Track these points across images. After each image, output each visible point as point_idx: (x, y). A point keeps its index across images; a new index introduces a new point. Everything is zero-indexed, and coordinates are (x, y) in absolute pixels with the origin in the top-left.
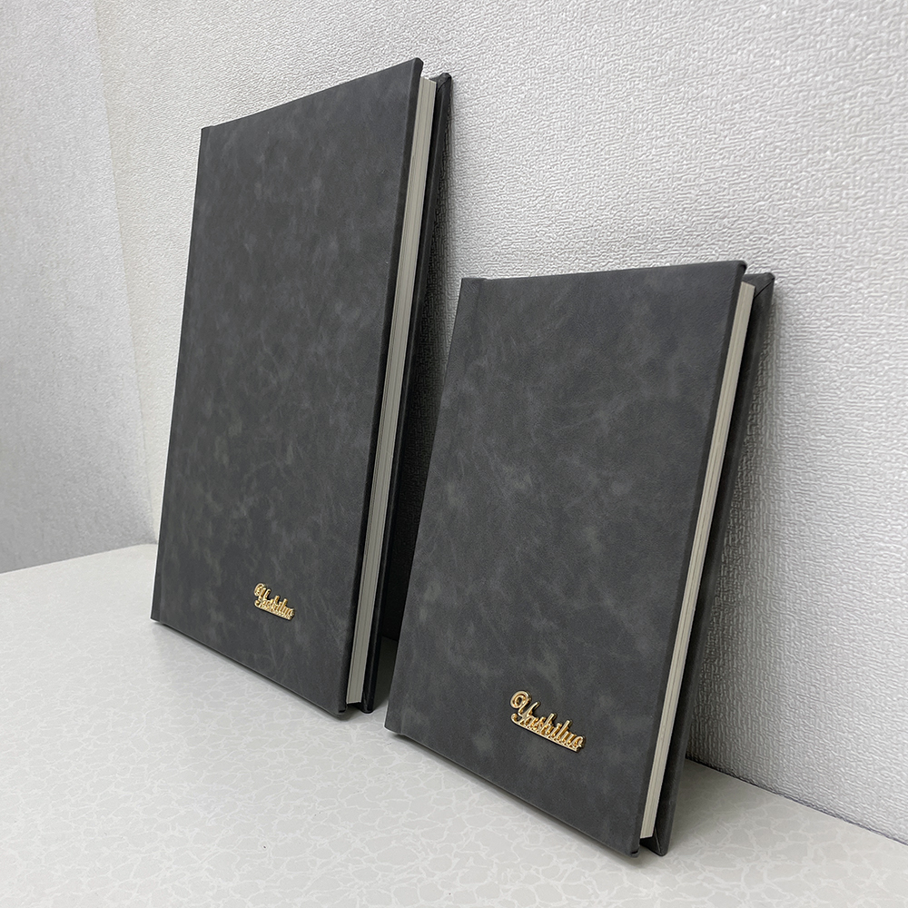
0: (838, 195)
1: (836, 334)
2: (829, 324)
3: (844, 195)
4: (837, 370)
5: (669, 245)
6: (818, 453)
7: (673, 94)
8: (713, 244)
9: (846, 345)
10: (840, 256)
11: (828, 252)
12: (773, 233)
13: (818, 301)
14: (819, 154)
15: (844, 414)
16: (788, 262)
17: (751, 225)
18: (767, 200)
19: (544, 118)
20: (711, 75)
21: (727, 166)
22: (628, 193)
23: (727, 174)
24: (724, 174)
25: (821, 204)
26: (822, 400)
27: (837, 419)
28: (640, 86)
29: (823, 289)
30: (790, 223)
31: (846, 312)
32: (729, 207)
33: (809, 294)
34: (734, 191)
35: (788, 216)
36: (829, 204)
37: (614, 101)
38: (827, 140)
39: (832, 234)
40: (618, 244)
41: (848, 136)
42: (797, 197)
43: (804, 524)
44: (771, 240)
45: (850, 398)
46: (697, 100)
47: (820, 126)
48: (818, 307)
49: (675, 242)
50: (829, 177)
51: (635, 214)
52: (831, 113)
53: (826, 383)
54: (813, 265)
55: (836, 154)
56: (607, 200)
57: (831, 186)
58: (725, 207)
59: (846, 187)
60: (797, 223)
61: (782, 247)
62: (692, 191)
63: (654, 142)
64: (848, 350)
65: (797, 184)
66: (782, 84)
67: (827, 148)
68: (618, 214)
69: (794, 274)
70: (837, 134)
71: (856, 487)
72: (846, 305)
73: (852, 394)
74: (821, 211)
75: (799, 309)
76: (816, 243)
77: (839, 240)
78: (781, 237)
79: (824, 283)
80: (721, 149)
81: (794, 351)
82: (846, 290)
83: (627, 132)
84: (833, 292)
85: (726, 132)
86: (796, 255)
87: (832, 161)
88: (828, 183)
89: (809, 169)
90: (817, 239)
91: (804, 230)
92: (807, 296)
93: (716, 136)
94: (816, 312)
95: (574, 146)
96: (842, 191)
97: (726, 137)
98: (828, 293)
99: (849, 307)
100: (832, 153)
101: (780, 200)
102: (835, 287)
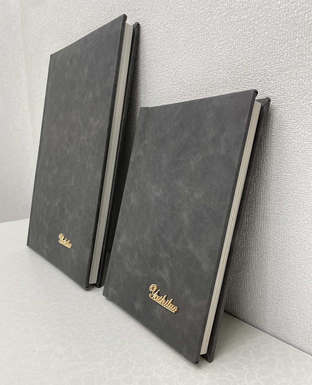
0: (301, 59)
1: (298, 126)
2: (295, 121)
3: (304, 59)
4: (298, 143)
5: (225, 89)
6: (288, 182)
7: (228, 20)
8: (244, 87)
9: (303, 131)
10: (301, 89)
11: (295, 87)
12: (270, 80)
13: (290, 111)
14: (293, 40)
15: (300, 163)
16: (277, 93)
17: (261, 77)
18: (268, 65)
19: (175, 38)
20: (245, 9)
21: (251, 50)
22: (208, 67)
23: (251, 54)
24: (250, 54)
25: (293, 64)
26: (290, 157)
27: (297, 166)
28: (214, 18)
29: (293, 105)
30: (278, 75)
31: (303, 115)
32: (251, 69)
33: (286, 108)
34: (254, 62)
35: (278, 71)
36: (297, 64)
37: (204, 26)
38: (296, 34)
39: (298, 78)
40: (204, 90)
41: (306, 31)
42: (282, 62)
43: (280, 214)
44: (270, 83)
45: (303, 156)
46: (239, 21)
47: (294, 27)
48: (290, 113)
49: (228, 88)
50: (297, 51)
51: (211, 76)
52: (298, 20)
53: (292, 149)
54: (289, 94)
55: (301, 40)
56: (200, 71)
57: (298, 55)
58: (250, 70)
59: (305, 55)
60: (282, 74)
61: (274, 86)
62: (236, 64)
63: (220, 43)
64: (304, 133)
65: (282, 55)
66: (276, 9)
67: (297, 37)
68: (204, 77)
69: (280, 99)
70: (301, 30)
71: (304, 197)
72: (303, 112)
73: (304, 154)
74: (293, 67)
75: (281, 115)
76: (290, 83)
77: (302, 81)
78: (274, 82)
79: (293, 102)
80: (248, 43)
81: (278, 135)
82: (303, 105)
83: (209, 39)
84: (297, 106)
85: (251, 35)
86: (281, 90)
87: (299, 43)
88: (297, 54)
89: (288, 48)
90: (291, 81)
91: (285, 78)
92: (285, 109)
93: (246, 37)
94: (289, 116)
95: (187, 48)
96: (303, 57)
97: (251, 37)
98: (295, 107)
99: (304, 113)
100: (299, 40)
101: (274, 64)
102: (298, 104)
